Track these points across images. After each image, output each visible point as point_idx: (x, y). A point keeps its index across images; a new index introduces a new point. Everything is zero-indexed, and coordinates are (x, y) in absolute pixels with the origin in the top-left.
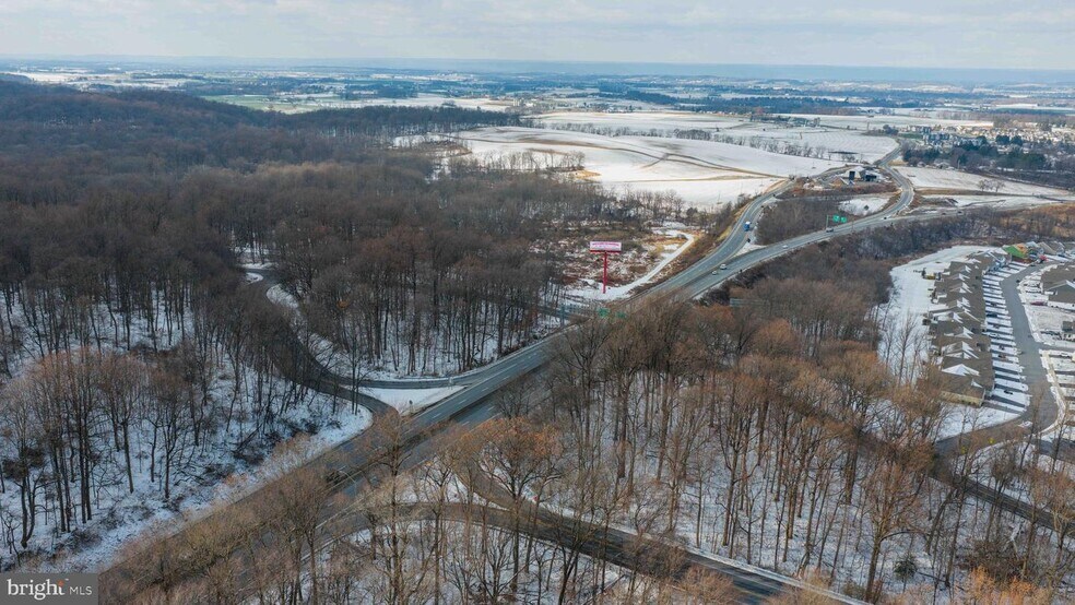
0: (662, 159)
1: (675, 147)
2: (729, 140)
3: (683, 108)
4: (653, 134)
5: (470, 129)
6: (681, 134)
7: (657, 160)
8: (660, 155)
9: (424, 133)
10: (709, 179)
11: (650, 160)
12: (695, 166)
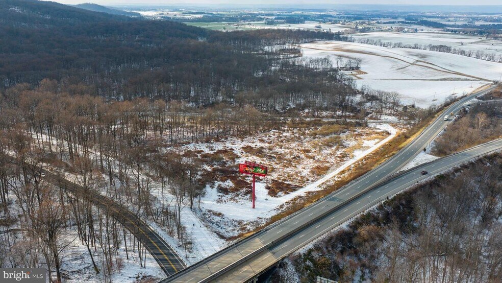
0: (412, 64)
1: (424, 56)
2: (462, 53)
3: (448, 30)
4: (416, 47)
5: (311, 42)
6: (433, 48)
7: (409, 64)
8: (412, 61)
9: (284, 44)
10: (437, 80)
11: (404, 64)
12: (432, 70)
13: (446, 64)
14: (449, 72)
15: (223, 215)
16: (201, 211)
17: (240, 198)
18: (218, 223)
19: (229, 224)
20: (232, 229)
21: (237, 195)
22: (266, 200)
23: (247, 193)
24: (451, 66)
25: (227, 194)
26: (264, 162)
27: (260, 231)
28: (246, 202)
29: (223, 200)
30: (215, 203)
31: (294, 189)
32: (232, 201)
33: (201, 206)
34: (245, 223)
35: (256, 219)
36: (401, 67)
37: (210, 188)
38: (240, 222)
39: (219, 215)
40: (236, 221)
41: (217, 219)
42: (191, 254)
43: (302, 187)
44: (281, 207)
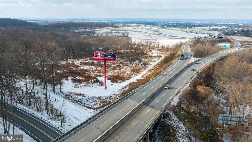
1: (157, 31)
3: (159, 26)
7: (151, 34)
8: (152, 33)
9: (85, 29)
10: (168, 39)
11: (149, 34)
12: (163, 36)
13: (169, 34)
14: (171, 36)
15: (83, 95)
16: (64, 94)
17: (92, 85)
18: (81, 101)
19: (91, 100)
20: (94, 103)
21: (89, 83)
22: (112, 85)
23: (96, 81)
24: (171, 34)
25: (81, 83)
26: (99, 68)
27: (128, 95)
28: (98, 86)
29: (79, 87)
30: (74, 88)
31: (127, 79)
32: (86, 87)
33: (62, 90)
34: (104, 98)
35: (112, 95)
36: (148, 35)
37: (66, 81)
38: (99, 98)
39: (80, 94)
40: (96, 97)
41: (79, 98)
42: (66, 123)
43: (131, 78)
44: (125, 87)
